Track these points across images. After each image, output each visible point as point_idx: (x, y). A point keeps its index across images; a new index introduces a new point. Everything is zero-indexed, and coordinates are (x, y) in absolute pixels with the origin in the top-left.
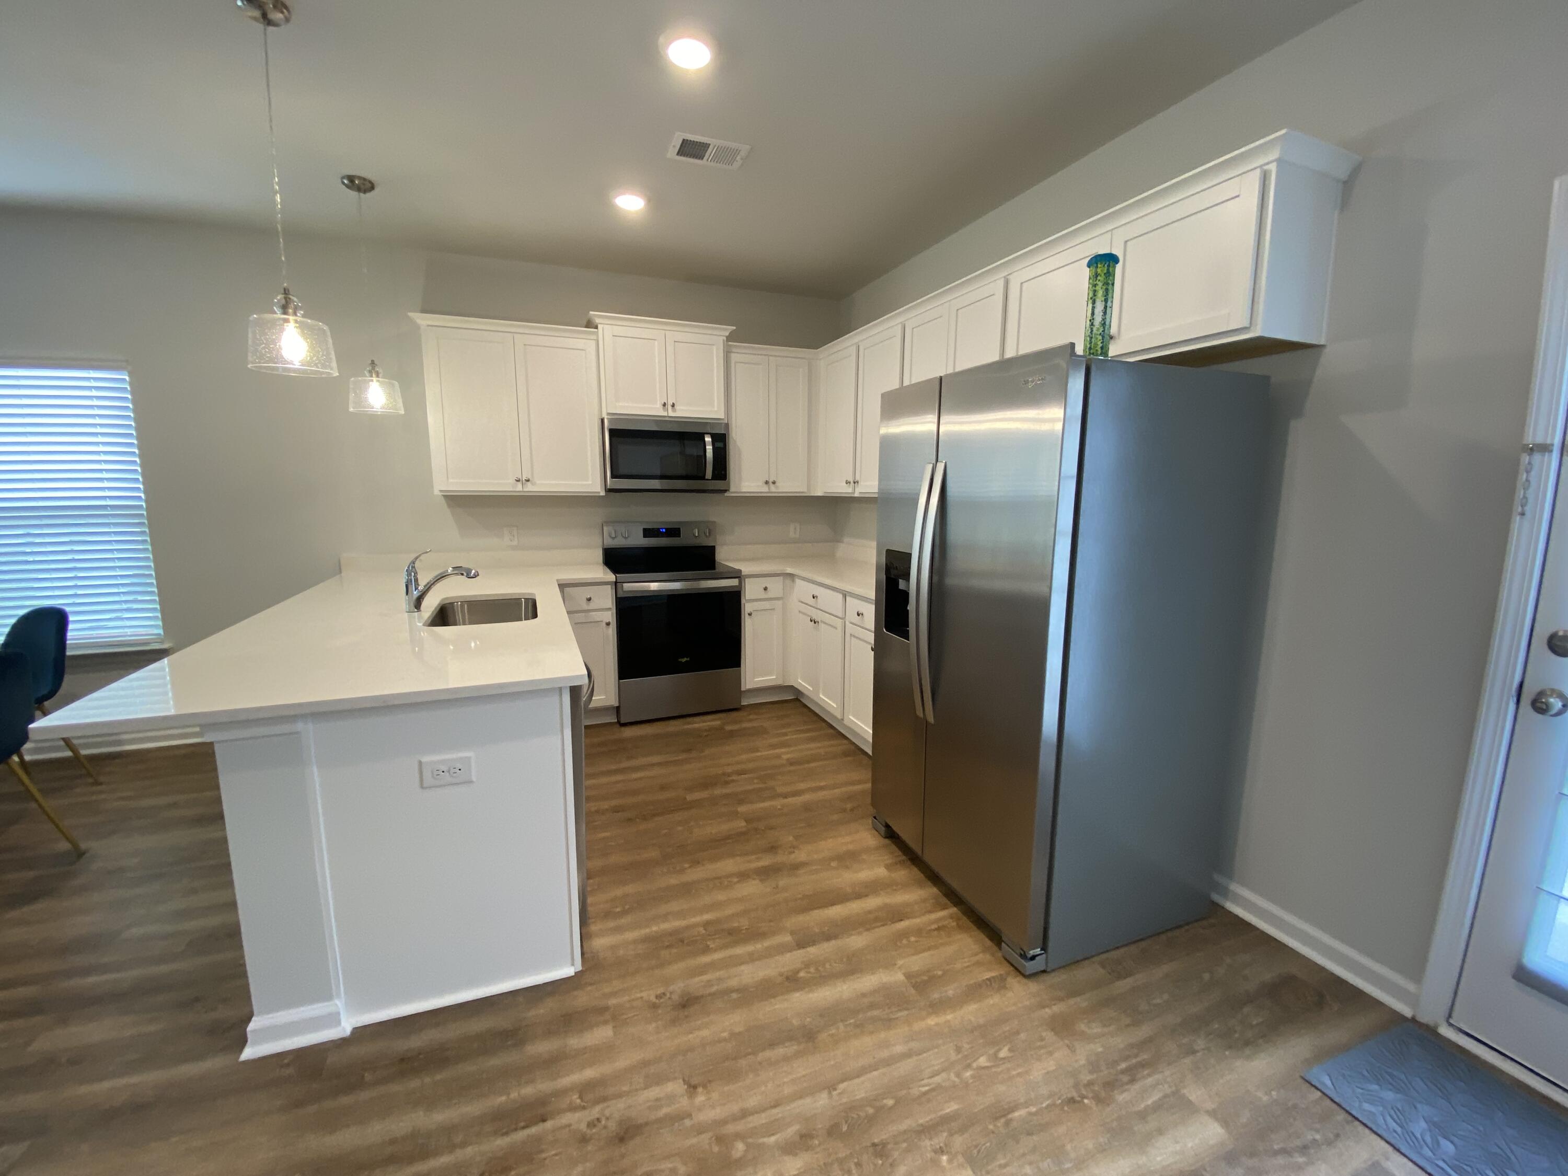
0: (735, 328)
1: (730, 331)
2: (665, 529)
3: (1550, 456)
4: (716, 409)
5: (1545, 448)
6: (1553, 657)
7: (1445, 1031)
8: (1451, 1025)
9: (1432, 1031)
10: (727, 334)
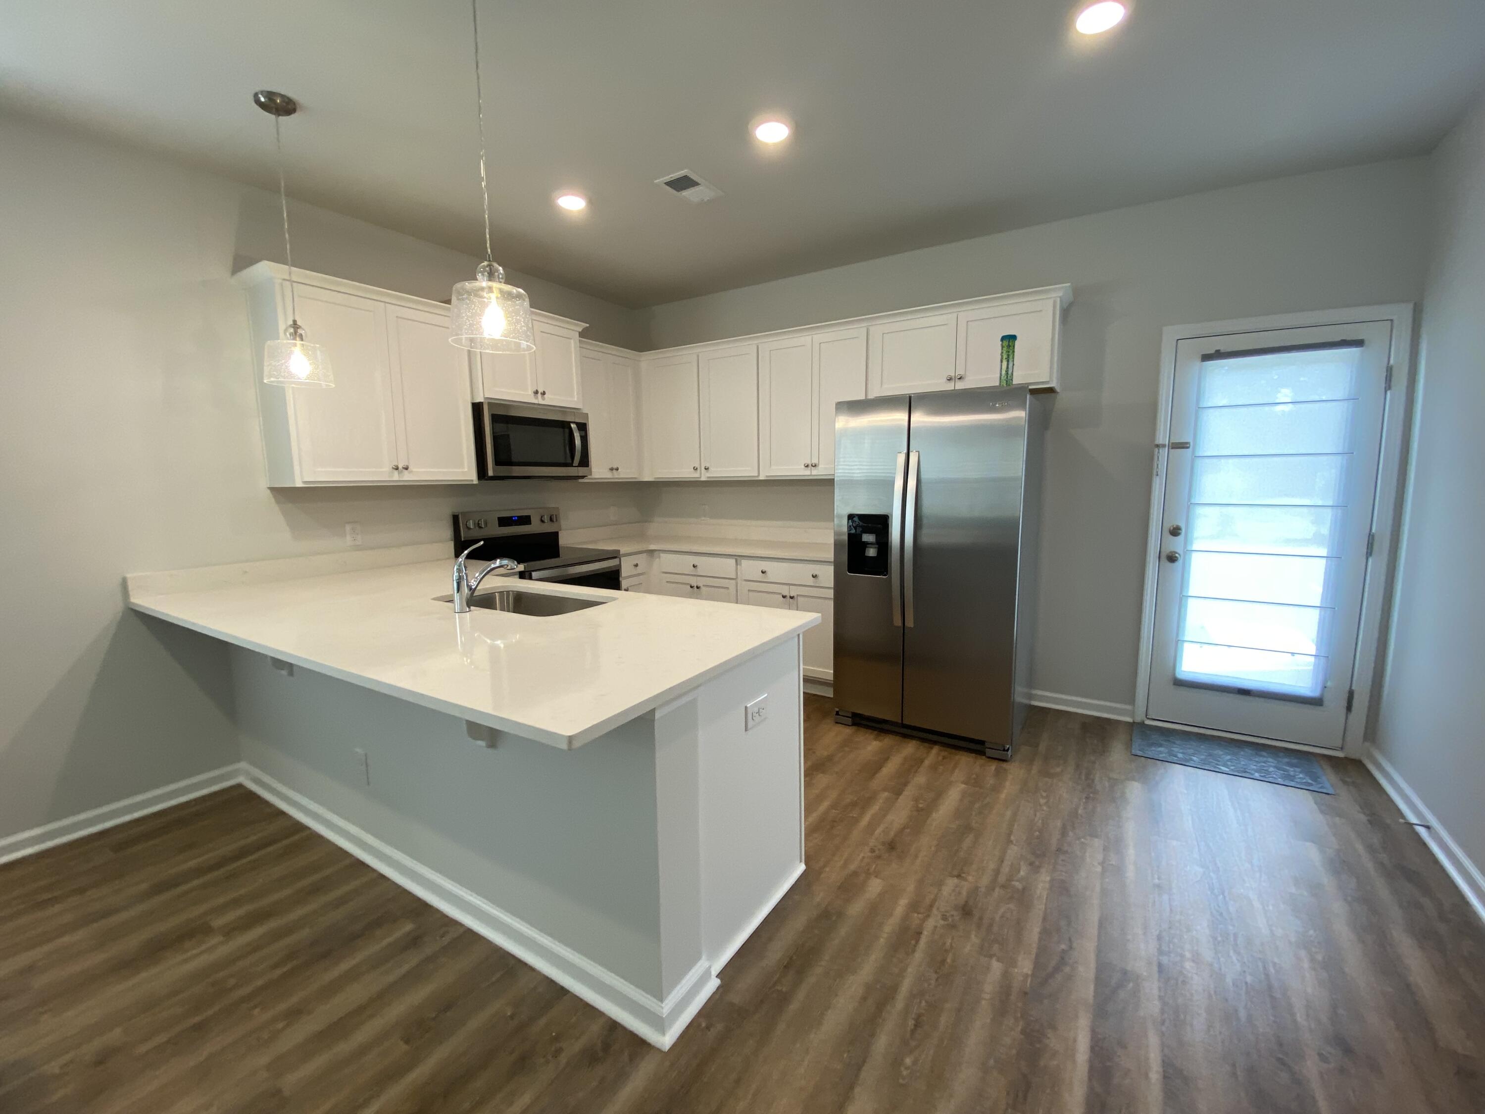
0: (588, 325)
1: (583, 327)
2: (518, 517)
3: (1165, 449)
4: (576, 399)
5: (1164, 446)
6: (1172, 537)
7: (1148, 722)
8: (1148, 718)
9: (1142, 724)
10: (580, 330)
